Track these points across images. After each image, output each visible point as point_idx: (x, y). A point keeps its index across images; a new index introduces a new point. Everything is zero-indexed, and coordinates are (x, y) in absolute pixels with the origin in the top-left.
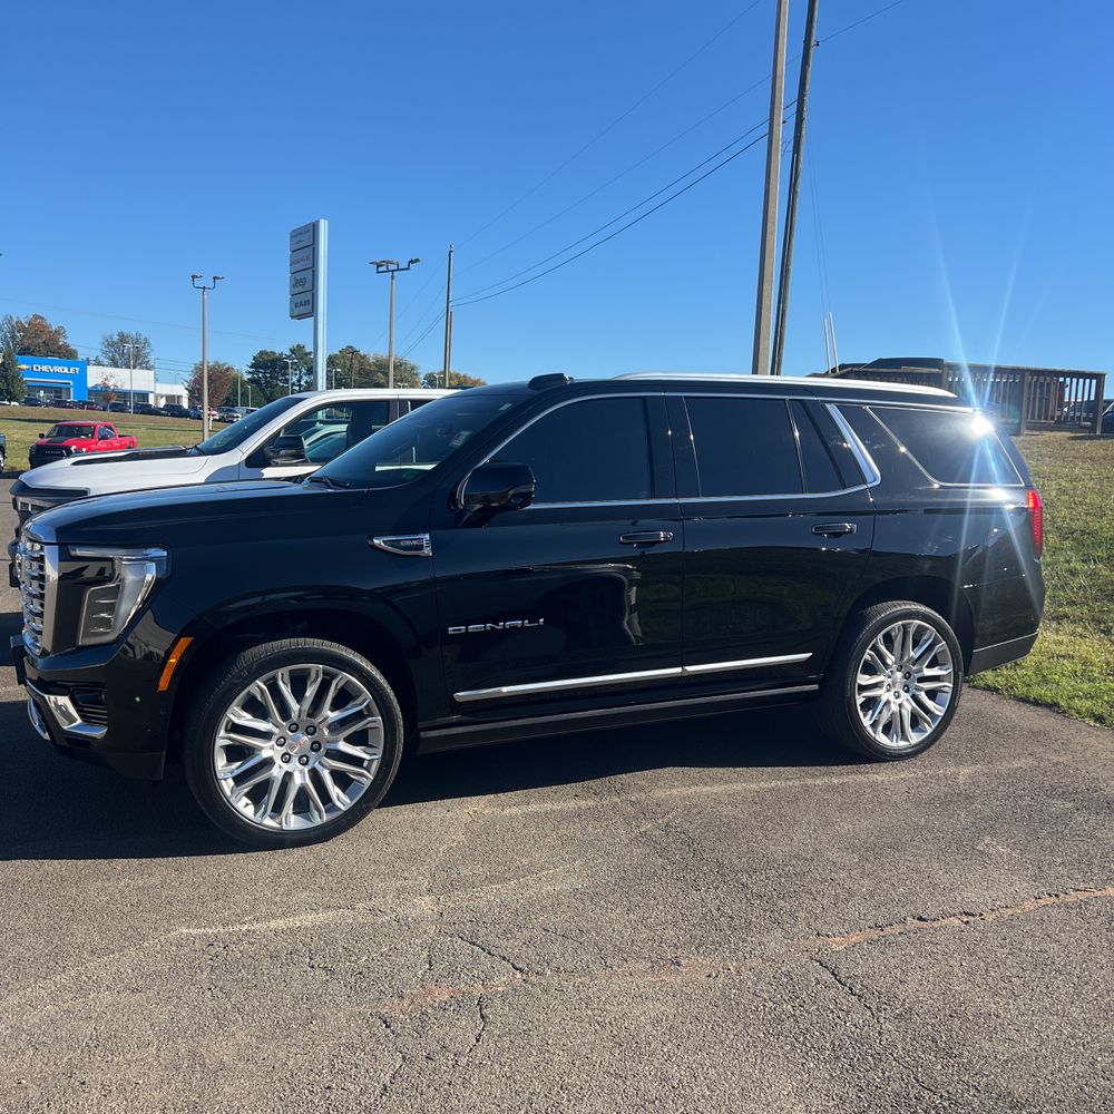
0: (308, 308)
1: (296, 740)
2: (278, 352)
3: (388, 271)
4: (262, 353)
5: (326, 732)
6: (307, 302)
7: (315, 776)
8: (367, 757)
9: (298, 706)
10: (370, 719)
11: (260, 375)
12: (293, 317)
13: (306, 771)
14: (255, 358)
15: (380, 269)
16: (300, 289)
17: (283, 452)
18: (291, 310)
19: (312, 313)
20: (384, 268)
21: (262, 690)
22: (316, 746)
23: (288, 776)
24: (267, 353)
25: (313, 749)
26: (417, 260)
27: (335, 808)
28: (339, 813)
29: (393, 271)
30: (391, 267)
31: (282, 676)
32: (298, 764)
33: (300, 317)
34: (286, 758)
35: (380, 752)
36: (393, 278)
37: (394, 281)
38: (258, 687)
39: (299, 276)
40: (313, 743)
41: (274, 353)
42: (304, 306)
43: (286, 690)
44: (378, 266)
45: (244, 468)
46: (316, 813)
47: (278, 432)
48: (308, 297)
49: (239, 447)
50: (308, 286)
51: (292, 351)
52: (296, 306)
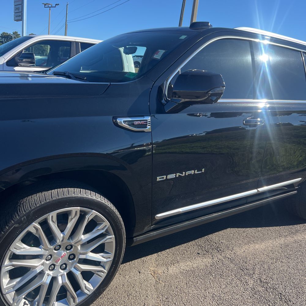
0: (20, 18)
1: (59, 254)
2: (9, 33)
3: (48, 7)
4: (4, 33)
5: (79, 248)
6: (20, 16)
7: (71, 276)
8: (105, 260)
9: (62, 235)
10: (108, 237)
11: (3, 40)
12: (15, 20)
13: (65, 273)
14: (1, 34)
15: (46, 6)
16: (17, 11)
17: (24, 60)
18: (14, 18)
19: (22, 19)
20: (47, 6)
21: (37, 229)
22: (72, 257)
23: (54, 279)
24: (5, 33)
25: (69, 259)
26: (58, 4)
27: (83, 293)
28: (86, 296)
29: (50, 7)
30: (50, 6)
31: (52, 217)
32: (60, 270)
33: (17, 20)
34: (52, 267)
35: (112, 256)
36: (50, 9)
37: (50, 11)
38: (34, 227)
39: (17, 7)
40: (70, 255)
41: (8, 33)
42: (19, 17)
43: (54, 226)
44: (45, 5)
45: (5, 66)
46: (72, 300)
47: (22, 51)
48: (20, 14)
49: (3, 56)
50: (20, 10)
51: (14, 33)
52: (16, 17)
